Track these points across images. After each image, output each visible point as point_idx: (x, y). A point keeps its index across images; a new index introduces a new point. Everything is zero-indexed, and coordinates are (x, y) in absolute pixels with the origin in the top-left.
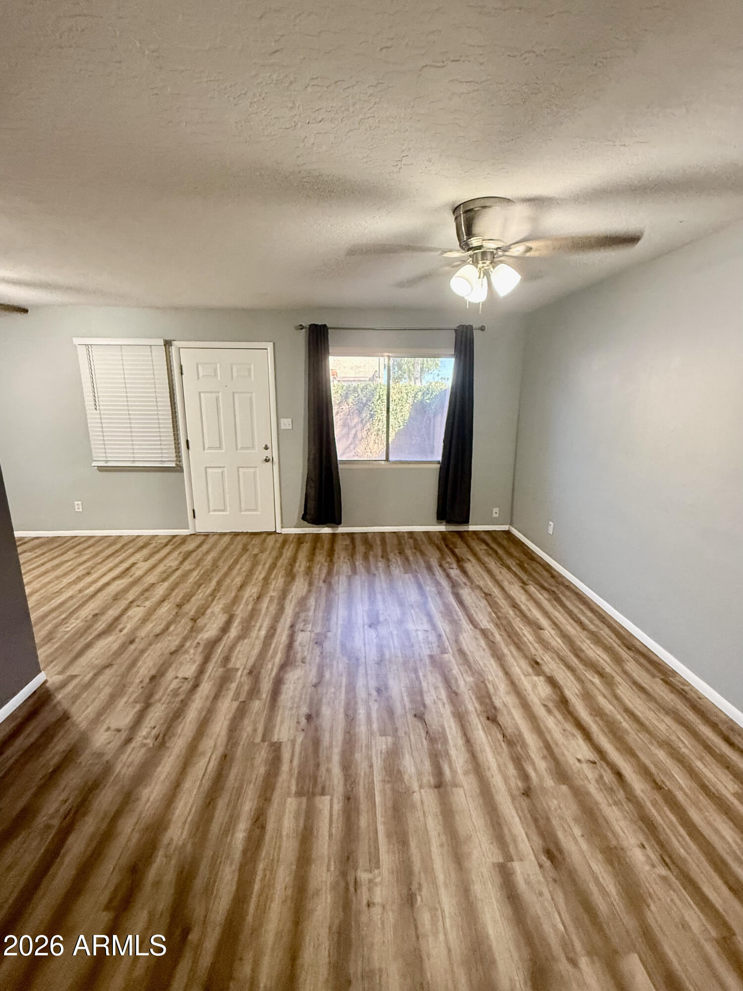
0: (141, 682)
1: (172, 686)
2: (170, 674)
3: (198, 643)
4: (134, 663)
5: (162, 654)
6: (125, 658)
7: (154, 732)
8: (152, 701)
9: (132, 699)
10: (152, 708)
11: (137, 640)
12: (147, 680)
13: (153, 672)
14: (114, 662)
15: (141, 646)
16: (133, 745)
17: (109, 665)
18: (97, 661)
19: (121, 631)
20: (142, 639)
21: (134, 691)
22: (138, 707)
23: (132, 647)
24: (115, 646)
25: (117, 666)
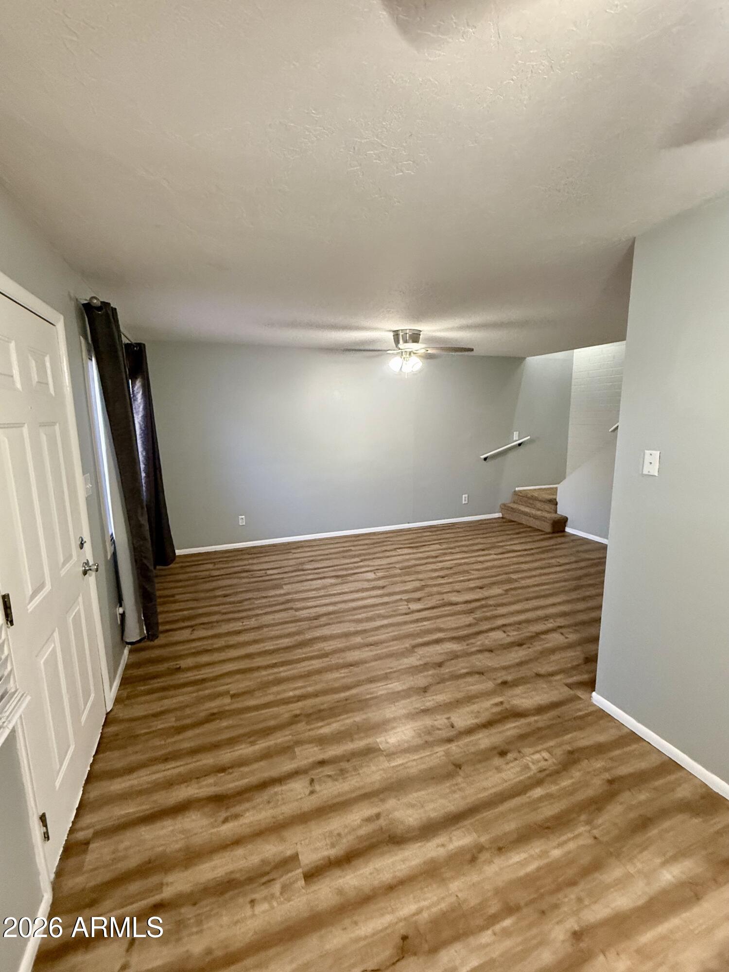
0: (529, 648)
1: (515, 633)
2: (509, 640)
3: (468, 645)
4: (520, 664)
5: (498, 655)
6: (524, 672)
7: (546, 622)
8: (534, 634)
9: (542, 642)
10: (538, 631)
11: (499, 681)
12: (524, 646)
13: (517, 648)
14: (534, 675)
15: (504, 673)
16: (559, 625)
17: (538, 675)
18: (545, 686)
19: (502, 703)
20: (495, 679)
21: (538, 646)
22: (543, 637)
23: (509, 678)
24: (518, 690)
25: (534, 670)
